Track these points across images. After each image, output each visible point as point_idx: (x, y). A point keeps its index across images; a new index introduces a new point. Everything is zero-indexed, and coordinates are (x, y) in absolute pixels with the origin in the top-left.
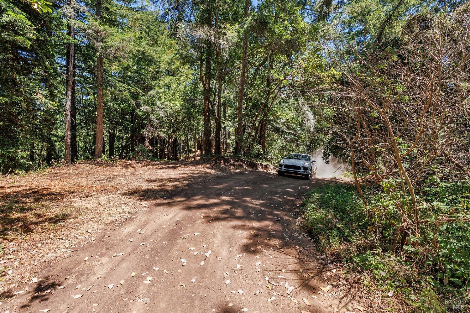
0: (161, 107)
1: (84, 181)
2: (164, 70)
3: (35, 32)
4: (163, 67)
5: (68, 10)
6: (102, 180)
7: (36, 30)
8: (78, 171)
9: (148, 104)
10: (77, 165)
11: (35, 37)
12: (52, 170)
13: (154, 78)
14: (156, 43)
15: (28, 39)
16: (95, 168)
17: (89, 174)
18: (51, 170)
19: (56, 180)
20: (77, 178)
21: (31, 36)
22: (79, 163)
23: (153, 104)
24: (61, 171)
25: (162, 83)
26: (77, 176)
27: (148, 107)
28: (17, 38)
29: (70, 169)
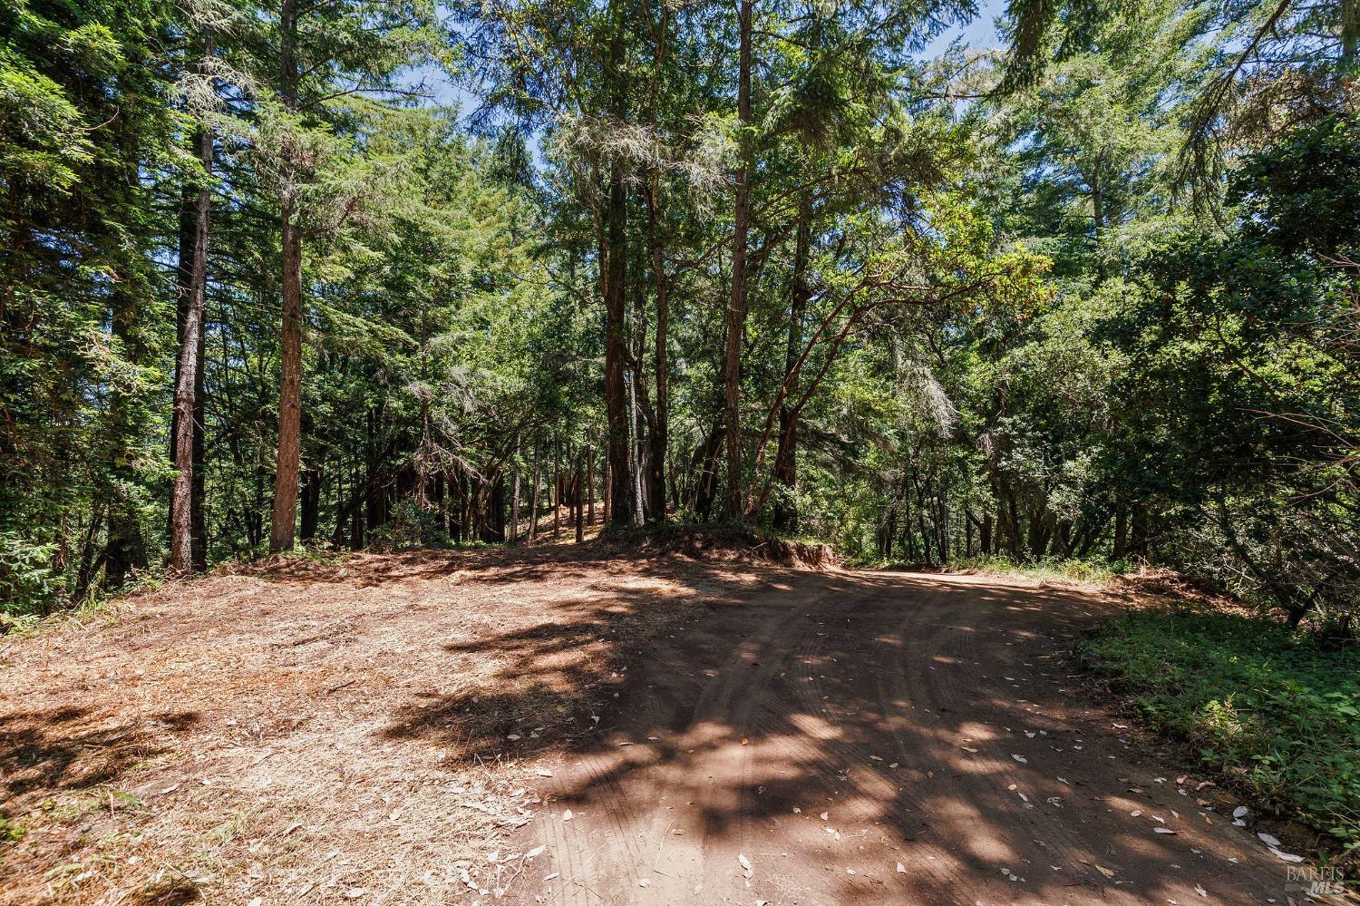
0: (464, 381)
1: (251, 650)
2: (469, 277)
3: (89, 143)
4: (467, 267)
5: (198, 89)
6: (314, 640)
7: (95, 136)
8: (220, 603)
9: (424, 376)
10: (216, 580)
11: (89, 158)
12: (133, 607)
13: (442, 299)
14: (449, 199)
15: (67, 162)
16: (278, 590)
17: (265, 613)
18: (127, 606)
19: (148, 646)
20: (224, 633)
21: (76, 153)
22: (224, 573)
23: (439, 377)
24: (163, 608)
25: (465, 313)
26: (224, 624)
27: (425, 386)
28: (28, 157)
29: (192, 596)
